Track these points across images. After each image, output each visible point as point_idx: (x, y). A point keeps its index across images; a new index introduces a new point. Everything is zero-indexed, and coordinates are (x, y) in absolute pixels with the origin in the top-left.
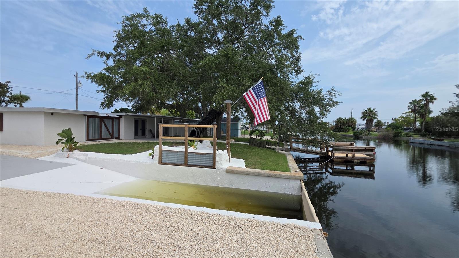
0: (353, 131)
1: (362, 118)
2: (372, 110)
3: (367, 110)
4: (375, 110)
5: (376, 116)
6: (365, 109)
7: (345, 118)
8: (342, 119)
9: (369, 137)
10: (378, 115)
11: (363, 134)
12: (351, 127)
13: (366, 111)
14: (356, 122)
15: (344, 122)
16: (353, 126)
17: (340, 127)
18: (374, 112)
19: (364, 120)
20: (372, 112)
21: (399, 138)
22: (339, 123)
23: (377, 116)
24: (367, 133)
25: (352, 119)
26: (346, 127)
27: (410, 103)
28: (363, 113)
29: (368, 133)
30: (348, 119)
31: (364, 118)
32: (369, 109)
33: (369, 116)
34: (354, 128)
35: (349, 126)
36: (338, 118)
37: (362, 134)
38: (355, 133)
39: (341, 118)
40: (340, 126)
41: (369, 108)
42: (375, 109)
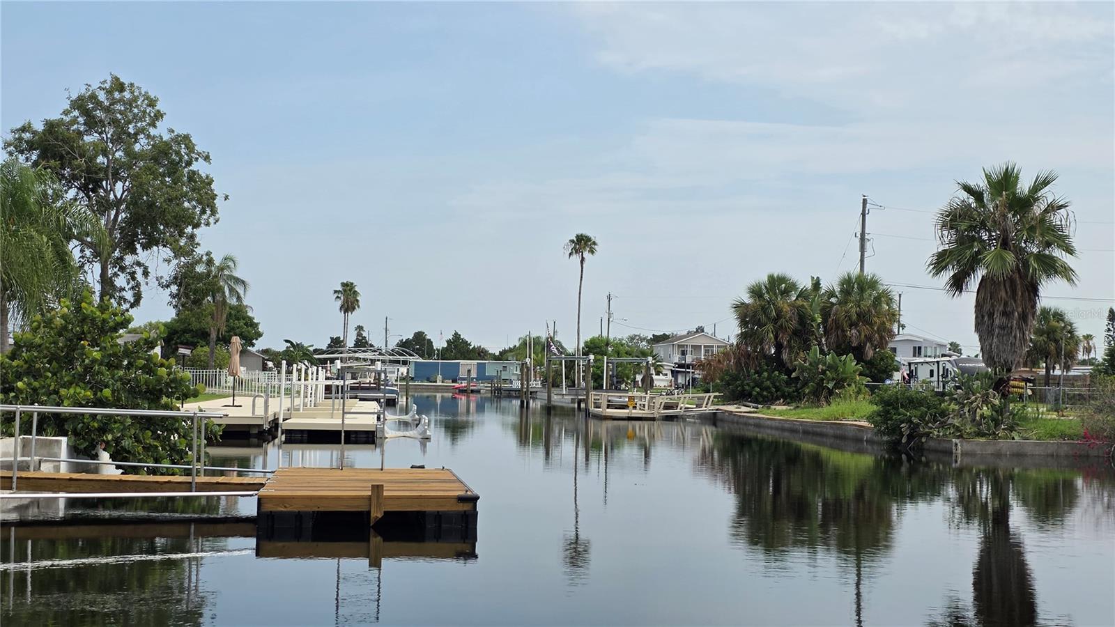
0: (872, 389)
1: (940, 262)
3: (980, 183)
4: (1049, 195)
5: (1057, 253)
6: (972, 183)
7: (817, 285)
8: (793, 286)
9: (1004, 445)
10: (1075, 242)
11: (956, 422)
12: (859, 358)
13: (978, 195)
14: (893, 316)
15: (803, 318)
16: (870, 353)
17: (777, 363)
18: (1037, 209)
19: (958, 284)
20: (1022, 204)
22: (770, 327)
23: (1070, 251)
24: (986, 410)
25: (862, 289)
26: (817, 355)
28: (954, 219)
29: (1001, 412)
30: (831, 294)
31: (956, 263)
32: (1005, 182)
33: (1005, 244)
34: (879, 370)
35: (842, 348)
36: (765, 279)
37: (944, 414)
38: (890, 408)
39: (782, 280)
40: (779, 347)
41: (997, 166)
42: (1046, 183)
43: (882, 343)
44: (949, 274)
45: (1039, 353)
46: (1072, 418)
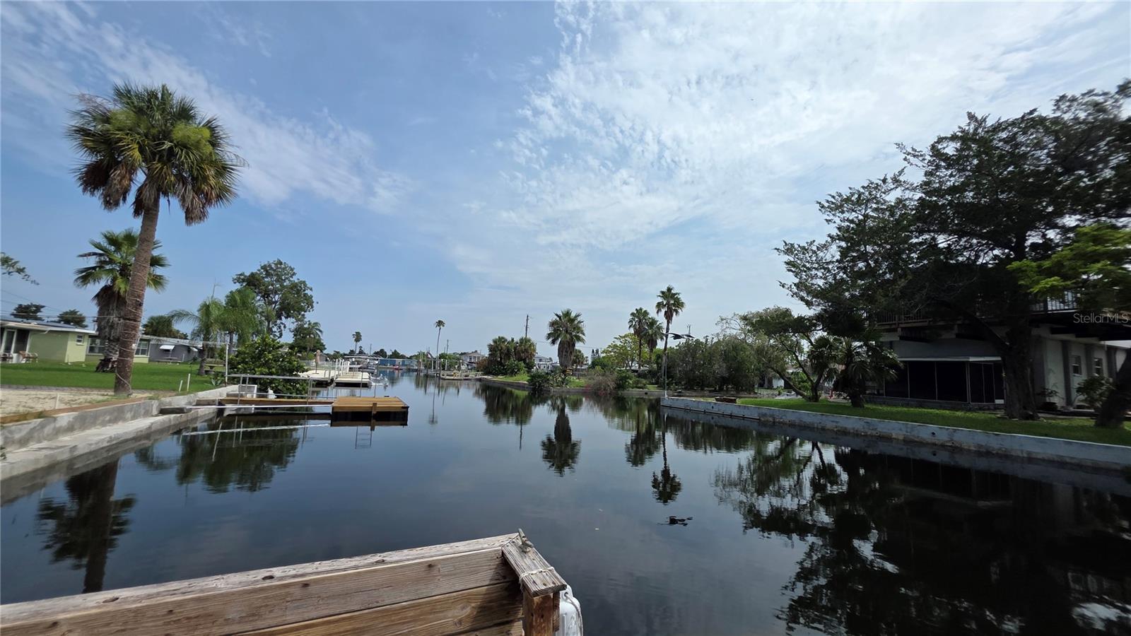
0: (528, 372)
1: (549, 336)
2: (573, 315)
4: (579, 319)
5: (580, 335)
6: (558, 314)
7: (513, 340)
8: (506, 340)
9: (564, 389)
10: (585, 332)
11: (552, 382)
12: (525, 363)
13: (560, 317)
14: (534, 350)
15: (508, 350)
16: (527, 361)
17: (500, 363)
18: (576, 322)
19: (553, 342)
20: (572, 321)
21: (626, 392)
22: (498, 352)
23: (584, 335)
24: (560, 379)
25: (526, 342)
26: (513, 360)
27: (633, 314)
28: (553, 324)
29: (564, 379)
30: (517, 343)
31: (553, 337)
32: (567, 314)
33: (567, 332)
34: (530, 366)
35: (520, 359)
36: (497, 338)
37: (548, 380)
38: (534, 378)
39: (503, 338)
40: (501, 359)
41: (565, 310)
42: (579, 316)
43: (531, 358)
44: (551, 340)
45: (574, 362)
46: (583, 381)
